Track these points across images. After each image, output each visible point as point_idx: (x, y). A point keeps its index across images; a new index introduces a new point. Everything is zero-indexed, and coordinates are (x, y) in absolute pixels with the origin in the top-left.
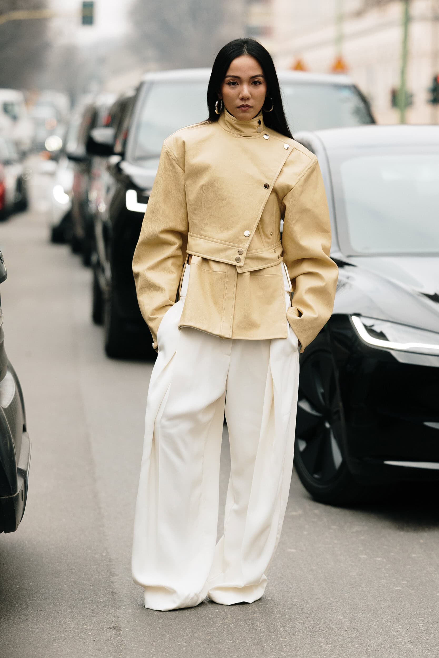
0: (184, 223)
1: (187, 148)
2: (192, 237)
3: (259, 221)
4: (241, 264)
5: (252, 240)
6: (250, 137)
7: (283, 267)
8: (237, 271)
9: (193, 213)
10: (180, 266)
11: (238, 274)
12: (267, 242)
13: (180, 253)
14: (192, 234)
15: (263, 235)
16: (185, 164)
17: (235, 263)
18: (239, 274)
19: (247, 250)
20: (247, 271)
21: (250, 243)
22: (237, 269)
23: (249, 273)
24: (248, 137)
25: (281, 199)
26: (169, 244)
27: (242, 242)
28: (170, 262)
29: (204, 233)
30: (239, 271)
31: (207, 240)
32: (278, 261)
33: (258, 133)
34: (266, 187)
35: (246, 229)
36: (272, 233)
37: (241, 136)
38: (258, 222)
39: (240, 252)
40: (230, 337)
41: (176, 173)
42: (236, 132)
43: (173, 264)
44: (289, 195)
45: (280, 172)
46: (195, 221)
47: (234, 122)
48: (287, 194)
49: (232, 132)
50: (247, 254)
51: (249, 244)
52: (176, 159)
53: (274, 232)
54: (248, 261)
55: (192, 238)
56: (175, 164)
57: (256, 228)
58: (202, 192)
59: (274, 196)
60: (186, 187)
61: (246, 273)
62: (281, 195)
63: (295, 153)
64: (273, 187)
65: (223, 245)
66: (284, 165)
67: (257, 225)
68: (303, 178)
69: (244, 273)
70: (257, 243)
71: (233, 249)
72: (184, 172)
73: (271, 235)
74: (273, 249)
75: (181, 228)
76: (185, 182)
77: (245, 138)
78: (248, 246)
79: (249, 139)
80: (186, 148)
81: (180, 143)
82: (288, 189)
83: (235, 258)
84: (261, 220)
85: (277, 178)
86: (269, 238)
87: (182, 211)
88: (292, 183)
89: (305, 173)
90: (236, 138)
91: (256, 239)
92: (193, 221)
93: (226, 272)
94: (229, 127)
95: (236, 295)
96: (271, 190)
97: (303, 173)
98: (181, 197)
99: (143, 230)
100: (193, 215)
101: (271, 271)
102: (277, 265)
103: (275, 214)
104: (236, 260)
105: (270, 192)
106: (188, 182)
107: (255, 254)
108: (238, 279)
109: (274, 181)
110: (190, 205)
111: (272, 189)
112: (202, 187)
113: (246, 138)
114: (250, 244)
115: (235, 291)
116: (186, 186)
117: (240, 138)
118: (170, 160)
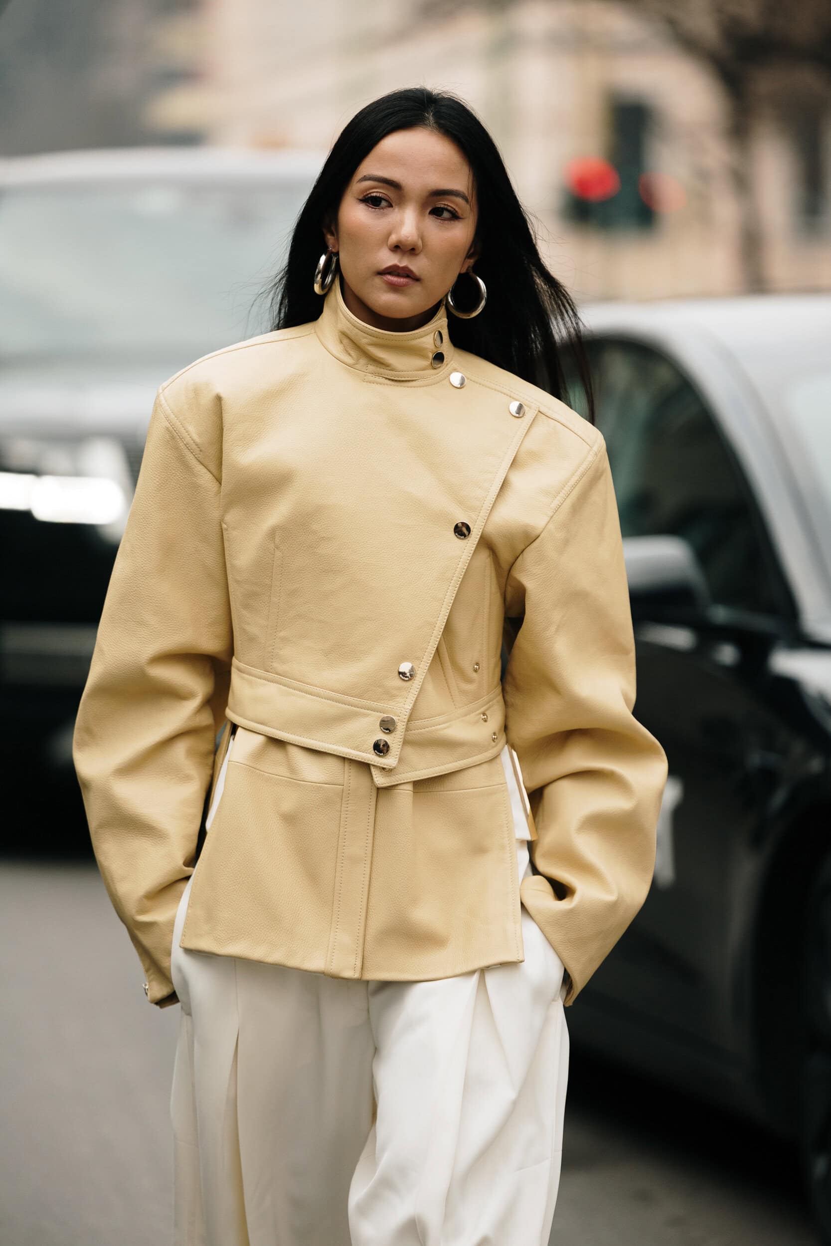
0: (221, 630)
1: (228, 418)
2: (244, 675)
3: (441, 633)
4: (389, 761)
5: (422, 690)
6: (412, 381)
7: (509, 761)
8: (372, 779)
9: (246, 606)
10: (206, 755)
11: (380, 791)
12: (463, 692)
13: (206, 719)
14: (242, 665)
15: (450, 668)
16: (221, 462)
17: (370, 757)
18: (382, 792)
19: (406, 720)
20: (403, 782)
21: (414, 699)
22: (374, 776)
23: (410, 787)
24: (406, 381)
25: (506, 567)
26: (174, 694)
27: (392, 697)
28: (180, 750)
29: (276, 665)
30: (380, 780)
31: (289, 687)
32: (493, 747)
33: (435, 371)
34: (462, 531)
35: (403, 658)
36: (477, 664)
37: (386, 378)
38: (439, 637)
39: (387, 726)
40: (357, 975)
41: (195, 487)
42: (371, 368)
43: (190, 753)
44: (530, 556)
45: (500, 486)
46: (253, 629)
47: (365, 338)
48: (524, 552)
49: (357, 366)
50: (407, 729)
51: (413, 702)
52: (195, 447)
53: (484, 665)
54: (410, 751)
55: (243, 678)
56: (193, 462)
57: (432, 655)
58: (272, 546)
59: (484, 557)
60: (227, 530)
61: (402, 787)
62: (505, 555)
63: (541, 429)
64: (480, 534)
65: (337, 704)
66: (511, 466)
67: (436, 646)
68: (569, 502)
69: (397, 788)
70: (434, 700)
71: (367, 715)
72: (220, 484)
73: (476, 671)
74: (482, 710)
75: (210, 644)
76: (223, 516)
77: (398, 386)
78: (410, 708)
79: (408, 387)
80: (224, 415)
81: (206, 400)
82: (529, 539)
83: (374, 742)
84: (448, 629)
85: (493, 507)
86: (469, 681)
87: (214, 596)
88: (537, 520)
89: (574, 486)
90: (374, 385)
91: (430, 687)
92: (247, 628)
93: (343, 785)
94: (352, 353)
95: (373, 850)
96: (476, 543)
97: (567, 488)
98: (210, 557)
99: (101, 650)
100: (245, 612)
101: (475, 780)
102: (492, 760)
103: (486, 610)
104: (374, 749)
105: (473, 549)
106: (232, 517)
107: (427, 729)
108: (379, 806)
109: (484, 513)
110: (237, 582)
111: (477, 540)
112: (272, 533)
113: (402, 384)
114: (415, 702)
115: (371, 838)
116: (225, 526)
117: (384, 384)
118: (176, 448)
